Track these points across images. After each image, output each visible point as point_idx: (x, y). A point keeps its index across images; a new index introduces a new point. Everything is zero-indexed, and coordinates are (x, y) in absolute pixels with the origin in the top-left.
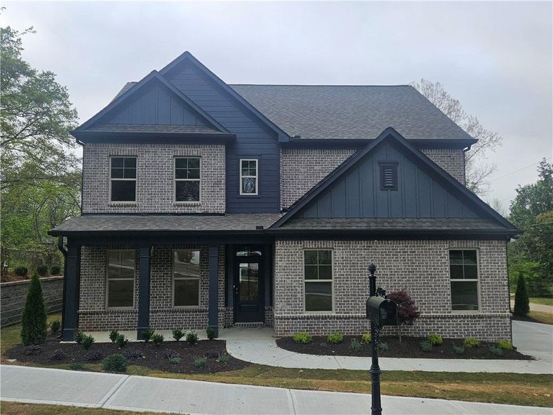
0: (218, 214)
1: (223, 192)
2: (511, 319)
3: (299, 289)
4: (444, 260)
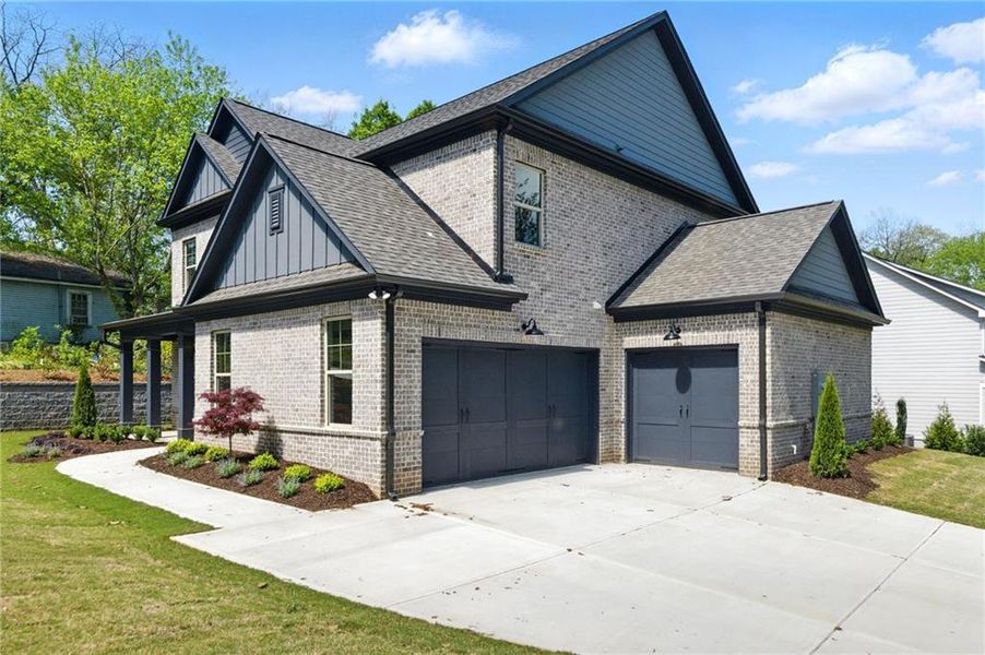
4: (317, 339)
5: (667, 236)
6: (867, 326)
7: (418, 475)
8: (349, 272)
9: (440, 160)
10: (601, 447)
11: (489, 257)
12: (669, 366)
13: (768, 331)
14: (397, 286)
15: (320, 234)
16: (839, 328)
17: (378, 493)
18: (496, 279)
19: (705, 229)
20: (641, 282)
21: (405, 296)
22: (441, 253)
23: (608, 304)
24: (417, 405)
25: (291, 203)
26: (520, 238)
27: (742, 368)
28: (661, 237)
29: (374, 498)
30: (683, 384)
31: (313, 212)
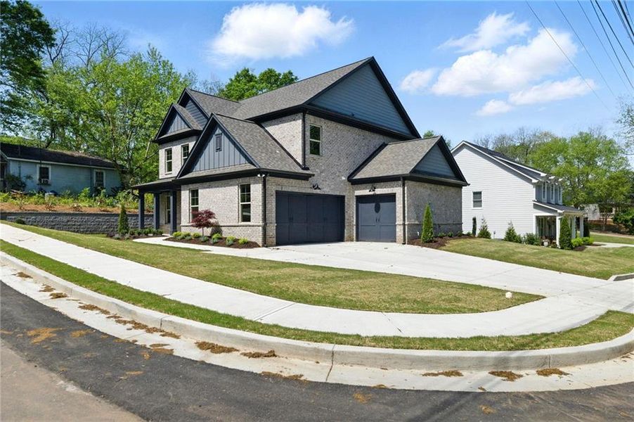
3: (188, 211)
4: (237, 191)
5: (375, 149)
6: (460, 187)
7: (274, 239)
8: (249, 167)
9: (282, 122)
10: (346, 235)
11: (300, 160)
12: (371, 203)
13: (406, 188)
14: (267, 172)
15: (237, 153)
16: (443, 187)
17: (261, 245)
18: (303, 169)
19: (391, 146)
20: (363, 168)
21: (270, 176)
22: (282, 159)
23: (349, 177)
24: (274, 215)
25: (225, 140)
26: (312, 152)
27: (397, 202)
28: (372, 150)
29: (259, 247)
30: (377, 209)
31: (234, 144)
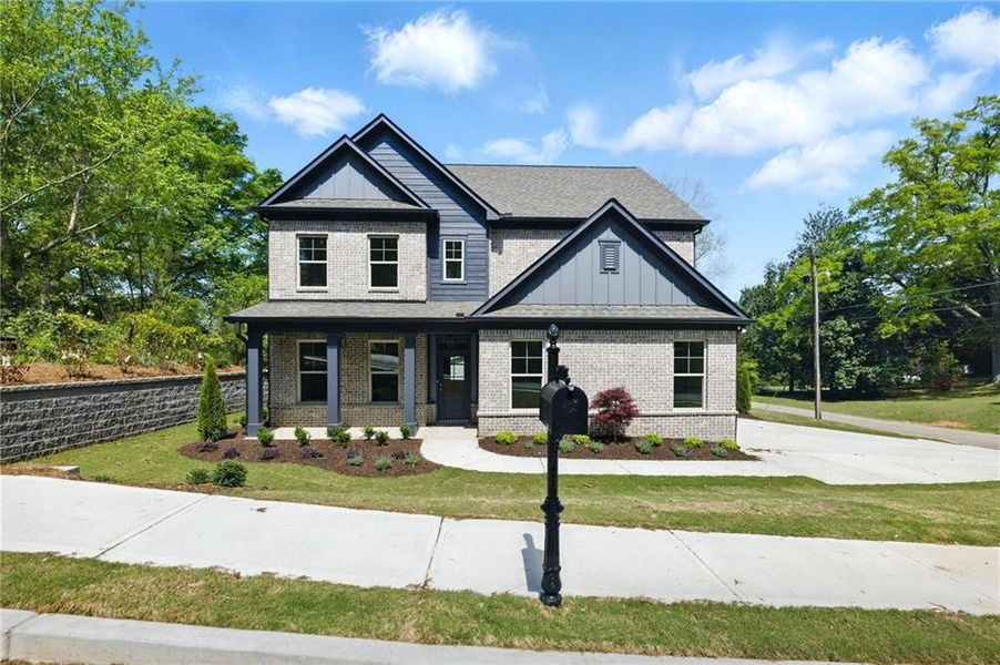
0: (418, 301)
1: (424, 277)
2: (737, 416)
3: (505, 385)
4: (668, 353)
